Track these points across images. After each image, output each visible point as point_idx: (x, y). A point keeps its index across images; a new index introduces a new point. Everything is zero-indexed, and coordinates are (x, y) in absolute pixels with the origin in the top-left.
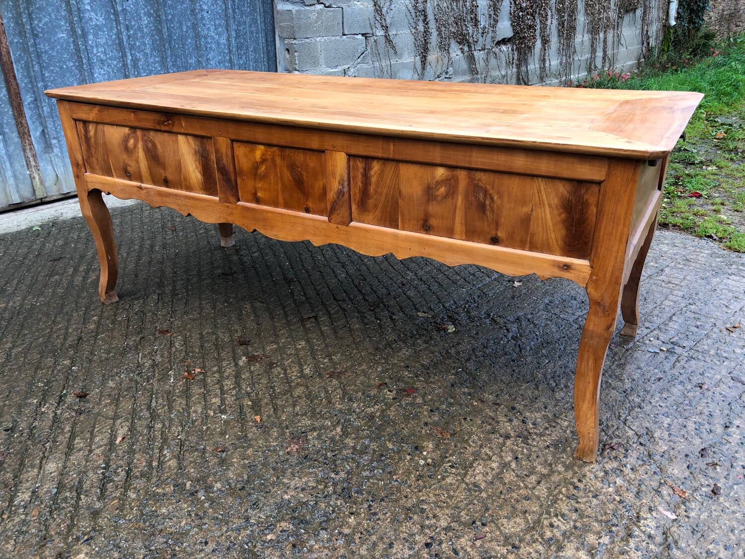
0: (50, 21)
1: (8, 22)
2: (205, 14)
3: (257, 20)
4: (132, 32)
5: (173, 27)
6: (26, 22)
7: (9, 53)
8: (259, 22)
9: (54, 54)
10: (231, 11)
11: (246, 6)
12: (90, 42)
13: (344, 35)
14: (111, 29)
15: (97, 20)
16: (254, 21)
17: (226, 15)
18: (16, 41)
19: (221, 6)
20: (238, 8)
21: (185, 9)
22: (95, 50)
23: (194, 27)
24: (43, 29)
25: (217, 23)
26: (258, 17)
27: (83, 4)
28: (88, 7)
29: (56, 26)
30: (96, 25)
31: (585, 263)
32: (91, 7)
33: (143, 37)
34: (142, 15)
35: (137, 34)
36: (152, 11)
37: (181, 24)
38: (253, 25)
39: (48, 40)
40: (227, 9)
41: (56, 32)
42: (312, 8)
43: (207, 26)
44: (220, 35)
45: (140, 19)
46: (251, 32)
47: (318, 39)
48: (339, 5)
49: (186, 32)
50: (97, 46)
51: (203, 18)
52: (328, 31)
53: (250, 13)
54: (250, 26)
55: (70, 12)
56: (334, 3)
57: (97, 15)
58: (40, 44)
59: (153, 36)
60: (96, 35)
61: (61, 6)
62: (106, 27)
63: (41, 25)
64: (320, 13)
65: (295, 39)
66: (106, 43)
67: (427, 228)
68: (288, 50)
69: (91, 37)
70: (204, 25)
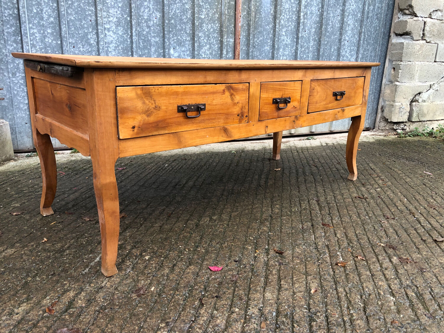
0: (263, 40)
1: (243, 38)
2: (346, 42)
3: (376, 48)
4: (303, 49)
5: (326, 49)
6: (252, 38)
7: (239, 55)
8: (377, 50)
10: (362, 42)
11: (372, 39)
12: (280, 53)
13: (435, 62)
14: (293, 47)
15: (287, 41)
16: (375, 49)
17: (358, 44)
18: (244, 48)
19: (356, 39)
20: (366, 41)
21: (336, 39)
22: (282, 57)
23: (339, 49)
24: (258, 43)
25: (352, 48)
26: (378, 47)
27: (282, 31)
28: (284, 33)
29: (265, 43)
30: (286, 44)
32: (286, 33)
33: (308, 53)
34: (311, 40)
35: (306, 51)
36: (317, 38)
37: (331, 47)
38: (373, 52)
39: (260, 50)
40: (360, 40)
41: (265, 46)
42: (418, 42)
43: (345, 50)
44: (352, 56)
45: (310, 42)
46: (371, 56)
47: (417, 63)
48: (436, 42)
49: (333, 52)
50: (283, 56)
51: (344, 45)
52: (425, 58)
53: (373, 44)
54: (371, 52)
55: (274, 36)
56: (433, 40)
57: (287, 38)
58: (255, 51)
59: (314, 52)
60: (284, 49)
61: (270, 32)
62: (291, 45)
63: (258, 41)
64: (422, 46)
65: (401, 61)
66: (288, 55)
68: (394, 68)
69: (281, 50)
70: (344, 49)
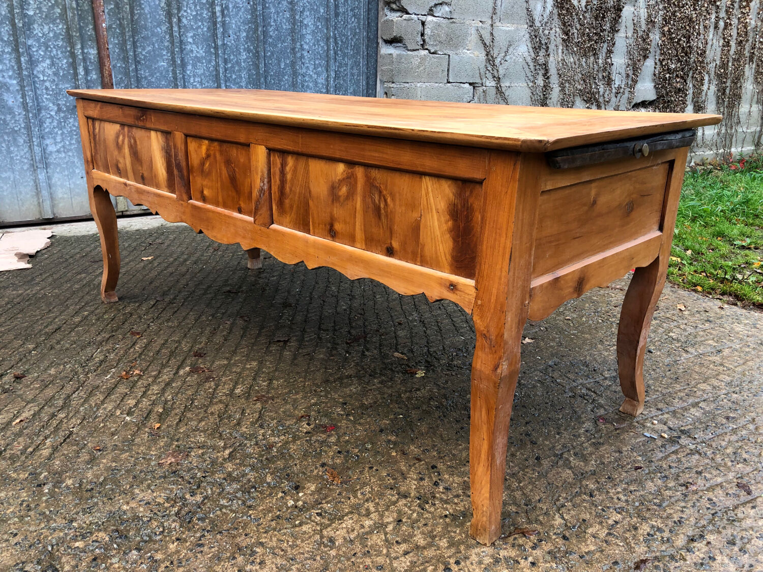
0: (153, 50)
1: (113, 48)
2: (305, 54)
3: (360, 63)
4: (229, 65)
5: (271, 64)
6: (130, 48)
7: (111, 75)
8: (361, 65)
9: (153, 80)
10: (332, 52)
11: (349, 48)
12: (188, 72)
13: (449, 82)
14: (210, 61)
15: (197, 52)
16: (357, 64)
17: (327, 56)
18: (119, 65)
19: (323, 47)
20: (341, 50)
21: (286, 47)
22: (192, 79)
23: (293, 64)
24: (145, 57)
25: (317, 62)
26: (361, 60)
27: (186, 36)
28: (190, 40)
29: (158, 55)
30: (196, 57)
31: (471, 282)
32: (194, 40)
33: (240, 71)
34: (242, 51)
35: (234, 68)
36: (252, 47)
37: (279, 61)
38: (355, 68)
39: (149, 67)
40: (328, 49)
41: (158, 61)
42: (416, 53)
43: (306, 65)
44: (318, 74)
45: (240, 54)
46: (352, 75)
47: (419, 85)
48: (445, 52)
49: (284, 69)
50: (194, 76)
51: (302, 57)
52: (431, 77)
53: (353, 56)
54: (352, 68)
55: (172, 43)
56: (440, 50)
57: (198, 48)
58: (141, 70)
59: (250, 70)
60: (194, 66)
61: (165, 37)
62: (206, 59)
63: (144, 53)
64: (423, 59)
65: (393, 82)
66: (204, 74)
67: (332, 234)
68: (386, 93)
69: (190, 67)
70: (303, 63)
